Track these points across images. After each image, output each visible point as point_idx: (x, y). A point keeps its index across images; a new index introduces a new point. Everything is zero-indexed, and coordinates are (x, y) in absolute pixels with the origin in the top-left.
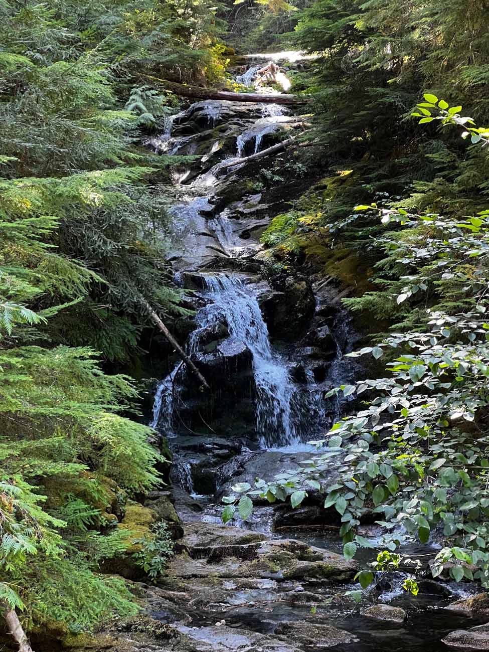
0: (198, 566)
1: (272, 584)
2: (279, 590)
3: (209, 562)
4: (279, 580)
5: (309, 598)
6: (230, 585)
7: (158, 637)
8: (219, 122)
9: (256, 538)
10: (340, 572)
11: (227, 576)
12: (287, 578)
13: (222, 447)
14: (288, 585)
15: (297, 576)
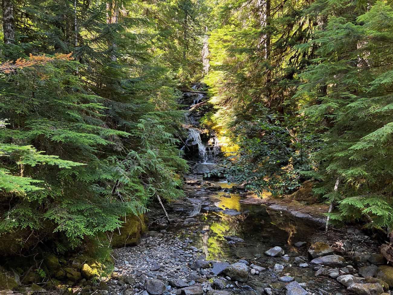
0: (189, 186)
1: (204, 190)
2: (205, 191)
3: (191, 186)
4: (205, 189)
5: (211, 193)
6: (196, 190)
7: (184, 200)
8: (190, 97)
9: (200, 181)
10: (217, 188)
11: (195, 189)
12: (206, 189)
13: (192, 163)
14: (207, 190)
15: (209, 189)
